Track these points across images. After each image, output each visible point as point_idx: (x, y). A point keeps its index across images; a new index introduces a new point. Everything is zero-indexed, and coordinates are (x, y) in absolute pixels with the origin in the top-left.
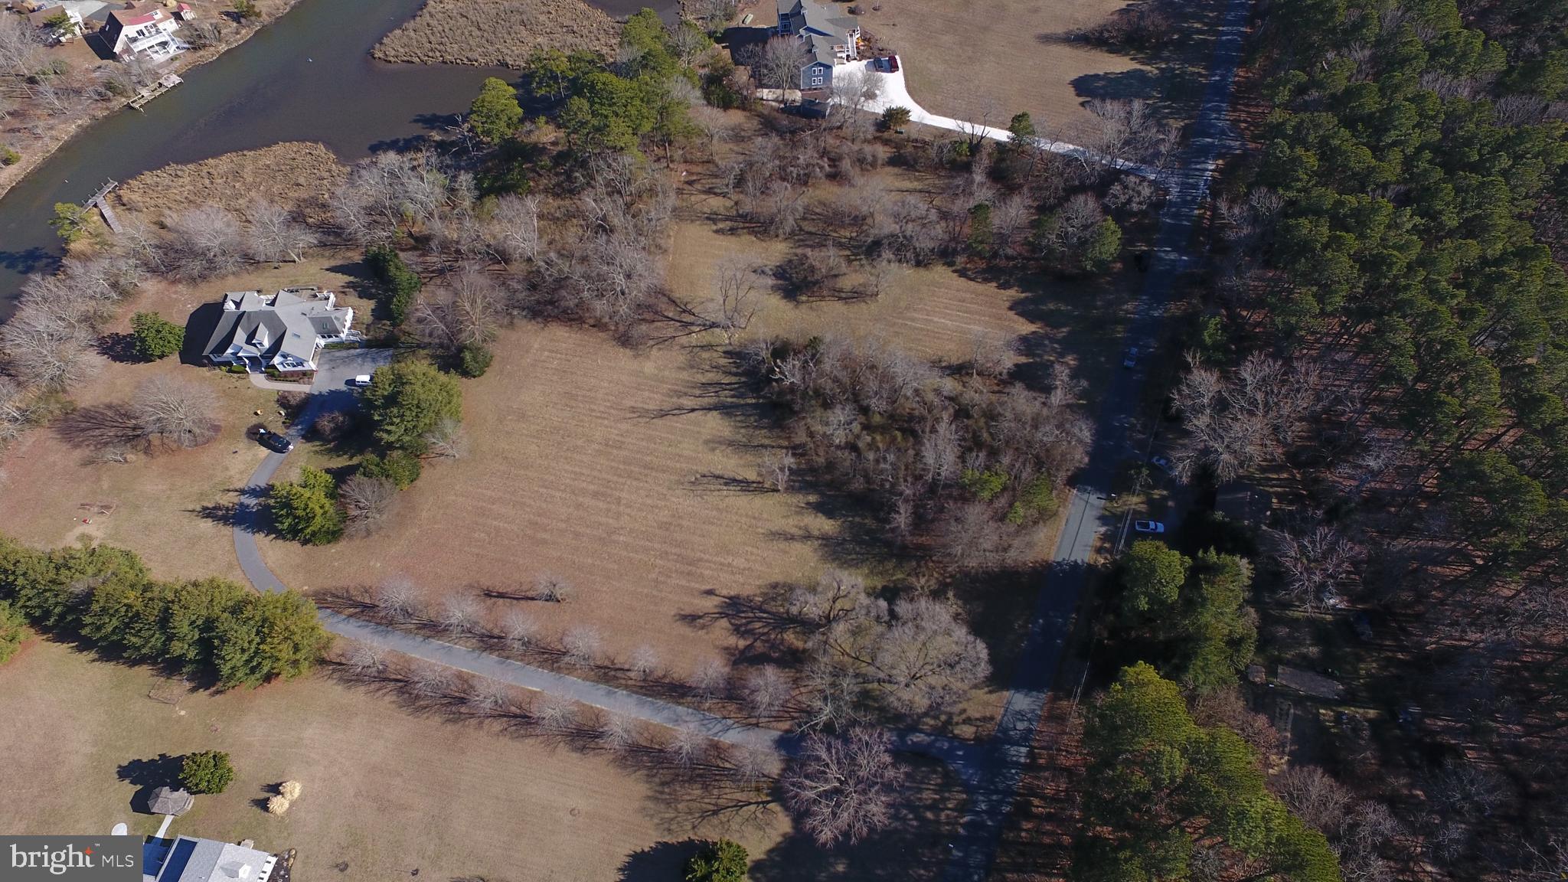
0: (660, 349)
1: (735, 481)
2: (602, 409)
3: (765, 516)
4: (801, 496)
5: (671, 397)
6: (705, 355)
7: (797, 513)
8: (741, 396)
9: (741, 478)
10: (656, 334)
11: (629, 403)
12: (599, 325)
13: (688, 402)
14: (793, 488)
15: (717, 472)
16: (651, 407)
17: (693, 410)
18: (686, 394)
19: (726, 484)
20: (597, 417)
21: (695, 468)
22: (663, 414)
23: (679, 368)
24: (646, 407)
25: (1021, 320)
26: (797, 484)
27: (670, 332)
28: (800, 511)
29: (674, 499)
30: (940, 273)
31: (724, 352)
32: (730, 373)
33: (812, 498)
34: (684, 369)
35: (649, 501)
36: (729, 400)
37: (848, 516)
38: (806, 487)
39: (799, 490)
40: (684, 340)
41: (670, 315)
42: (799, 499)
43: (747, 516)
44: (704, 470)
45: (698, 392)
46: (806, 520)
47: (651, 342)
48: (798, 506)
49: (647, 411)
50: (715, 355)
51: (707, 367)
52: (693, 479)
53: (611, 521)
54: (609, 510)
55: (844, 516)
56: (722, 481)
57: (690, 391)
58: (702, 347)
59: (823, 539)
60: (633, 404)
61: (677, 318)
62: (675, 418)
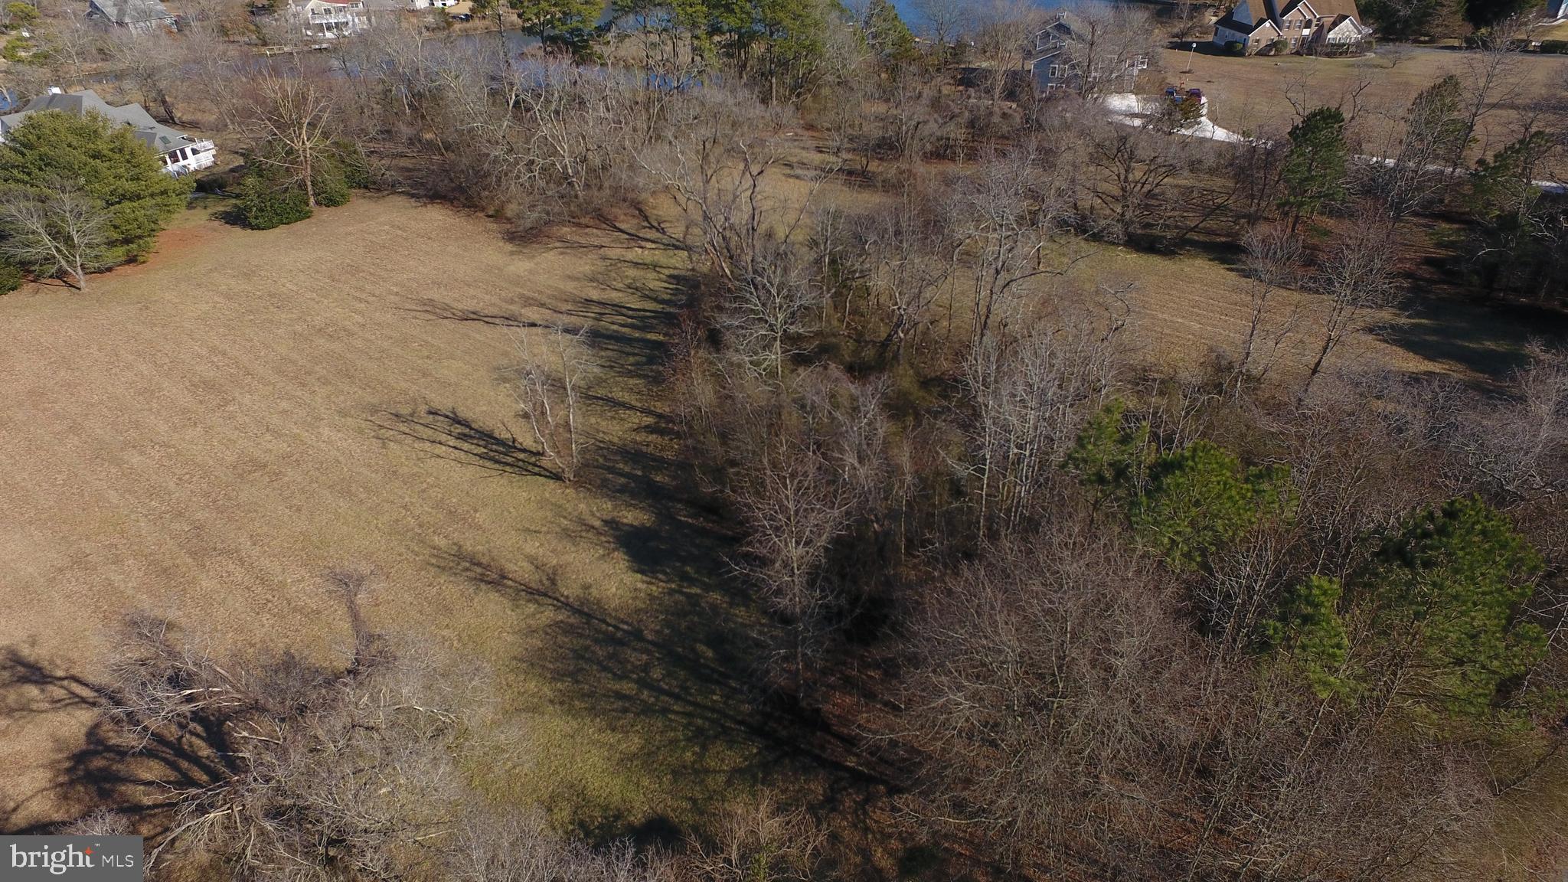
0: (562, 253)
1: (487, 437)
2: (377, 293)
3: (481, 517)
4: (609, 505)
5: (512, 302)
6: (632, 272)
7: (567, 534)
8: (643, 329)
9: (504, 435)
10: (577, 238)
11: (435, 294)
12: (498, 216)
13: (532, 314)
14: (604, 484)
15: (464, 413)
16: (460, 306)
17: (533, 325)
18: (543, 305)
19: (462, 437)
20: (356, 298)
21: (431, 395)
22: (472, 317)
23: (569, 277)
24: (455, 305)
25: (1401, 351)
26: (622, 480)
27: (605, 241)
28: (577, 531)
29: (326, 432)
30: (1200, 270)
31: (670, 276)
32: (656, 300)
33: (633, 517)
34: (578, 279)
35: (275, 420)
36: (615, 327)
37: (692, 582)
38: (645, 491)
39: (615, 492)
40: (615, 253)
41: (623, 226)
42: (597, 508)
43: (438, 505)
44: (444, 402)
45: (565, 307)
46: (570, 558)
47: (558, 244)
48: (582, 522)
49: (447, 307)
50: (652, 275)
51: (620, 285)
52: (405, 411)
53: (163, 428)
54: (184, 411)
55: (684, 577)
56: (459, 429)
57: (553, 303)
58: (637, 263)
59: (580, 612)
60: (436, 297)
61: (632, 232)
62: (486, 326)
